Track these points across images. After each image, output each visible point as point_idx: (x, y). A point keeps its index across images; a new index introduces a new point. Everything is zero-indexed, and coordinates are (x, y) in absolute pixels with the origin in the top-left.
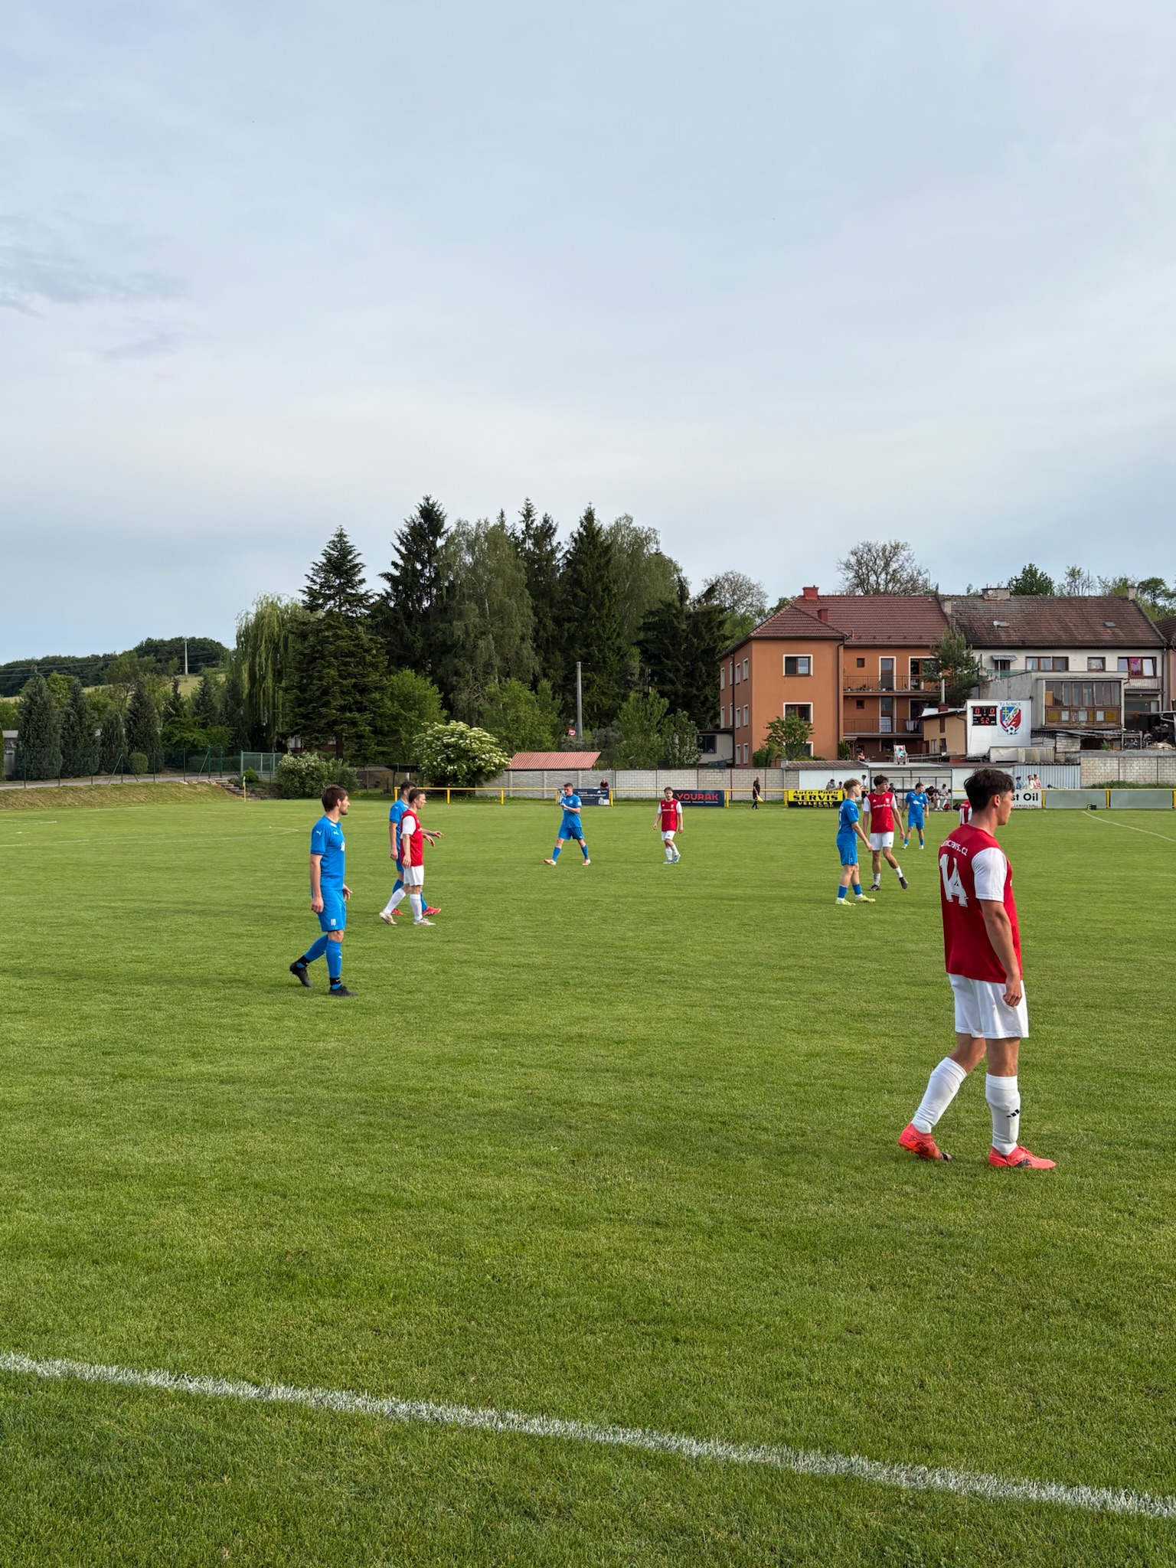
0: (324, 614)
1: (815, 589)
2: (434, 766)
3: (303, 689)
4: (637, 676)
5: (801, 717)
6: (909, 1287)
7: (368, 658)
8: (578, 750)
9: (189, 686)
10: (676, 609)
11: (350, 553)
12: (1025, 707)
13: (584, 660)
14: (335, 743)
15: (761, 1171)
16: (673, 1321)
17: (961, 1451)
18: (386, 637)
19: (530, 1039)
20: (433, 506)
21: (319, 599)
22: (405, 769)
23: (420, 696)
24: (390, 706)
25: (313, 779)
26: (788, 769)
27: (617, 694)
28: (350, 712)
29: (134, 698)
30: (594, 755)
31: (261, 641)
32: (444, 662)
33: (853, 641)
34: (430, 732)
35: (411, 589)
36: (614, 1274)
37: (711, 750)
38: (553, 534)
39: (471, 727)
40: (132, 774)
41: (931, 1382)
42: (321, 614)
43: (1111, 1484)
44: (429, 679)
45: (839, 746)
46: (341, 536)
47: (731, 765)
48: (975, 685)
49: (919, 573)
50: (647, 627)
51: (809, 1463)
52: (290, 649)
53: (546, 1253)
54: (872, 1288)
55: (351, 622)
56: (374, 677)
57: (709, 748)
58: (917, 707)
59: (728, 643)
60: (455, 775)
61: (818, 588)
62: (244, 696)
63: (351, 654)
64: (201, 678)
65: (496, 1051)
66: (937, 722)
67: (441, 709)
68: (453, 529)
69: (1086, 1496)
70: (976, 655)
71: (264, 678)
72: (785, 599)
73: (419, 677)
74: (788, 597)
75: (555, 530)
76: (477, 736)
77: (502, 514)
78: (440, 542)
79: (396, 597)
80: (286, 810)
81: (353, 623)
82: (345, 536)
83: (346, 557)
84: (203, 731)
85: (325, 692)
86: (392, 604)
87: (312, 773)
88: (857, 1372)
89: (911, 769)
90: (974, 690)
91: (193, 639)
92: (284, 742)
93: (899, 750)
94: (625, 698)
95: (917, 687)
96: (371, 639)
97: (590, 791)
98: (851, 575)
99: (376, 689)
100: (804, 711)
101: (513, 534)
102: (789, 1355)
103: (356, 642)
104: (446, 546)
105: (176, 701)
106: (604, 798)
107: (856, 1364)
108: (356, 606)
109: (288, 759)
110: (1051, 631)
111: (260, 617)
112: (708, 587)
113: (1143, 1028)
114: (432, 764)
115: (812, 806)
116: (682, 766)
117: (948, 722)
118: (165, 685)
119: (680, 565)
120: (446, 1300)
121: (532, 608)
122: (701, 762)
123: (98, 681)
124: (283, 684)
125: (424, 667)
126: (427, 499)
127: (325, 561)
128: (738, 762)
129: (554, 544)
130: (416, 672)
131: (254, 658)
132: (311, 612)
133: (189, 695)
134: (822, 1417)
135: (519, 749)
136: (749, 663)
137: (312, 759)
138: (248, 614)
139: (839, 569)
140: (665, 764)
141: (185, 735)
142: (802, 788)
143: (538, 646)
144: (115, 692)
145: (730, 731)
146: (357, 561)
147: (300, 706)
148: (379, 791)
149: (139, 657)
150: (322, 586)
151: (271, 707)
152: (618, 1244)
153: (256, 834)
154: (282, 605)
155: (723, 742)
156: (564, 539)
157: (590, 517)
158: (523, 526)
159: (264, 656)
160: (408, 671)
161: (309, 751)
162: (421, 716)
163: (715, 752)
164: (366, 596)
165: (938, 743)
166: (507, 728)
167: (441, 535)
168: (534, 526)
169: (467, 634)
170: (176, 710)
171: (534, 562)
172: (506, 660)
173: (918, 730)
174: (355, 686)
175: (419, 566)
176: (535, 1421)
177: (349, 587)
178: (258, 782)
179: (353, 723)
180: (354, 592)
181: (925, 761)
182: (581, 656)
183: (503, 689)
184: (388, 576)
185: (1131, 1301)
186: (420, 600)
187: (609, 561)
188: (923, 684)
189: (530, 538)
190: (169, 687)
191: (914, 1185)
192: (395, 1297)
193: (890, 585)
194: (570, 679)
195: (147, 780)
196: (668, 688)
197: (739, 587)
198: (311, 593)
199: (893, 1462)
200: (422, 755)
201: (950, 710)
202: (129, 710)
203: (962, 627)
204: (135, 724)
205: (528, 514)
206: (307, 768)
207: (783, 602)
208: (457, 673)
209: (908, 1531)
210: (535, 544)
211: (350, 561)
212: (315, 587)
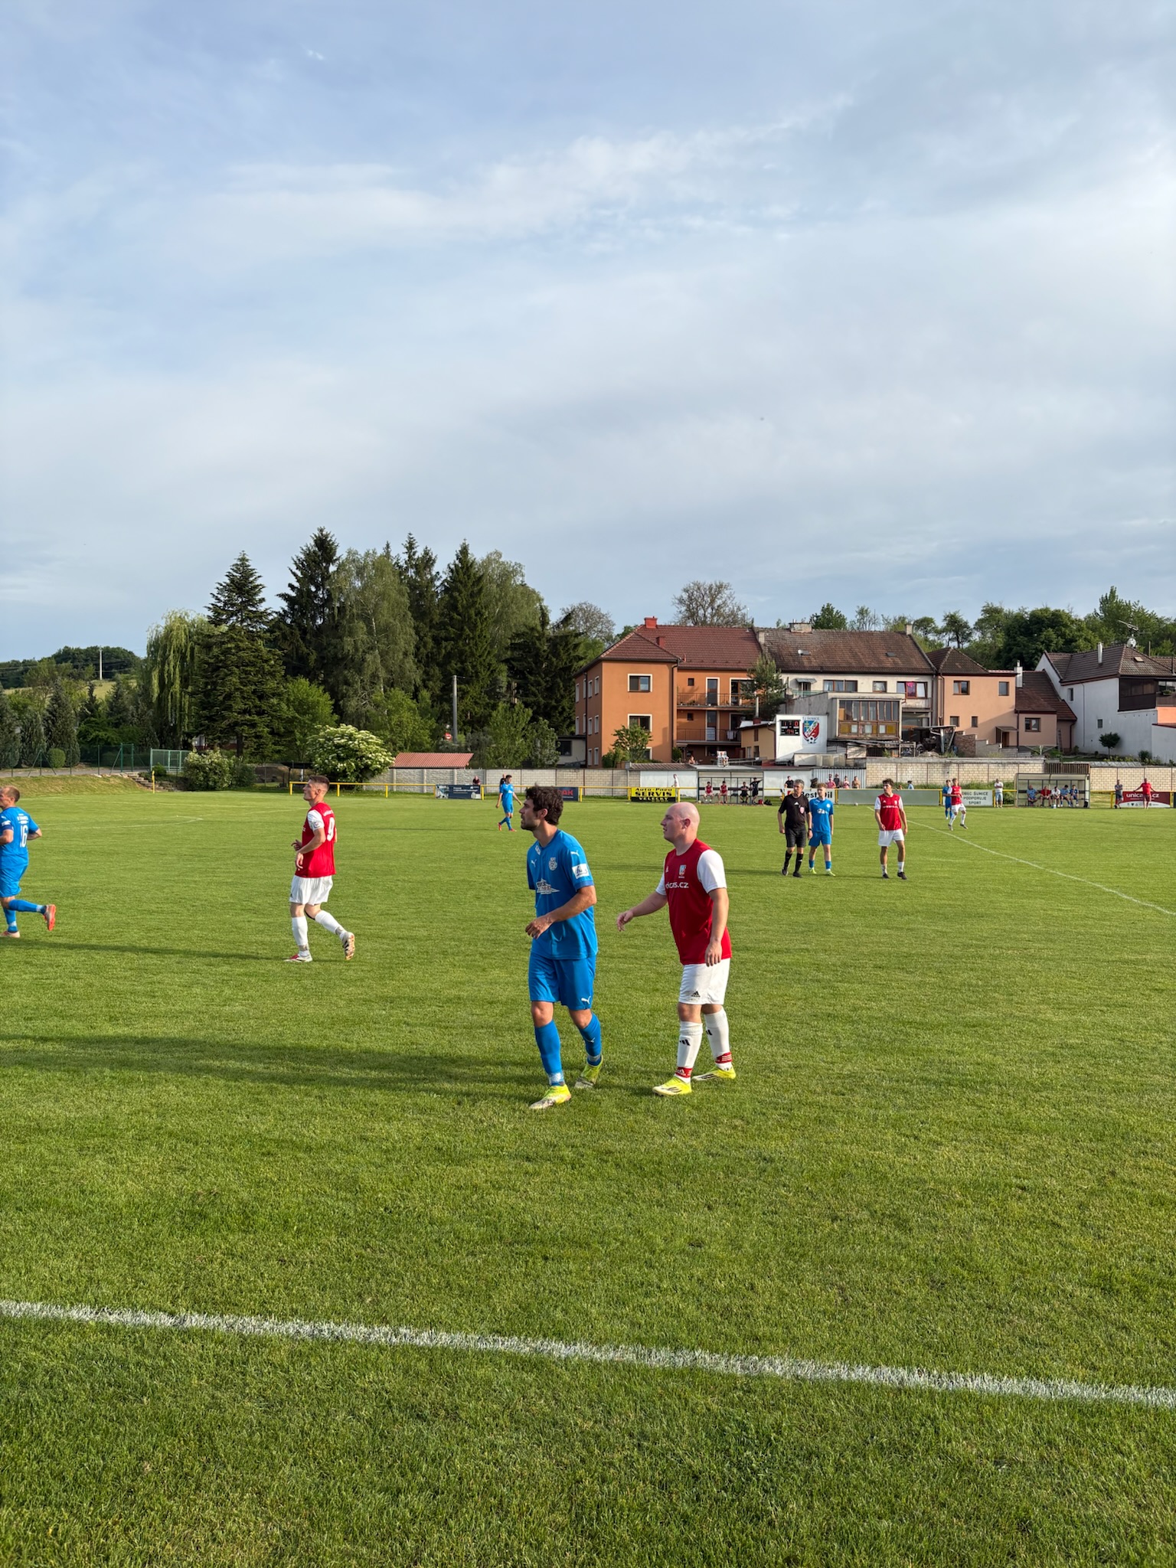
0: (227, 628)
1: (654, 619)
2: (325, 764)
3: (207, 694)
4: (504, 689)
5: (642, 726)
6: (740, 1205)
7: (267, 667)
8: (453, 751)
9: (103, 691)
10: (538, 632)
11: (252, 575)
12: (822, 721)
13: (459, 674)
14: (236, 742)
15: (615, 1110)
16: (542, 1242)
17: (785, 1342)
18: (283, 650)
19: (413, 1001)
20: (327, 536)
21: (223, 615)
22: (299, 766)
23: (313, 702)
24: (286, 711)
25: (216, 774)
26: (631, 770)
27: (488, 704)
28: (250, 715)
29: (52, 699)
30: (467, 757)
31: (170, 651)
32: (335, 673)
33: (685, 664)
34: (322, 733)
35: (306, 608)
36: (491, 1203)
37: (568, 753)
38: (432, 564)
39: (359, 730)
40: (50, 767)
41: (760, 1285)
42: (224, 628)
43: (906, 1364)
44: (322, 688)
45: (673, 751)
46: (243, 560)
47: (584, 766)
48: (782, 702)
49: (739, 609)
50: (514, 647)
51: (660, 1358)
52: (196, 660)
53: (431, 1186)
54: (710, 1208)
55: (252, 637)
56: (272, 684)
57: (565, 752)
58: (736, 721)
59: (582, 663)
60: (344, 771)
61: (656, 619)
62: (154, 700)
63: (253, 664)
64: (114, 683)
65: (384, 1012)
66: (752, 733)
67: (332, 713)
68: (344, 557)
69: (888, 1375)
70: (784, 677)
71: (172, 684)
72: (629, 627)
73: (313, 685)
74: (632, 626)
75: (434, 561)
76: (366, 740)
77: (388, 546)
78: (332, 568)
79: (293, 615)
80: (191, 801)
81: (253, 637)
82: (247, 560)
83: (248, 579)
84: (117, 730)
85: (229, 697)
86: (289, 621)
87: (215, 768)
88: (698, 1280)
89: (731, 771)
90: (782, 706)
91: (108, 648)
92: (189, 741)
93: (722, 755)
94: (494, 707)
95: (736, 703)
96: (270, 651)
97: (464, 787)
98: (684, 609)
99: (274, 695)
100: (645, 722)
101: (397, 563)
102: (641, 1267)
103: (256, 654)
104: (337, 571)
105: (91, 703)
106: (476, 793)
107: (698, 1272)
108: (257, 621)
109: (193, 756)
110: (843, 658)
111: (169, 630)
112: (565, 615)
113: (920, 985)
114: (323, 762)
115: (650, 801)
116: (543, 766)
117: (762, 733)
118: (81, 689)
119: (542, 595)
120: (343, 1232)
121: (414, 628)
122: (558, 763)
123: (18, 683)
124: (190, 689)
125: (316, 677)
126: (321, 530)
127: (228, 582)
128: (589, 763)
129: (434, 573)
130: (311, 681)
131: (163, 666)
132: (216, 626)
133: (104, 698)
134: (670, 1319)
135: (401, 749)
136: (600, 680)
137: (216, 756)
138: (158, 627)
139: (674, 604)
140: (529, 764)
141: (100, 734)
142: (642, 786)
143: (419, 661)
144: (34, 693)
145: (583, 738)
146: (258, 582)
147: (204, 709)
148: (276, 784)
149: (57, 663)
150: (225, 605)
151: (178, 710)
152: (494, 1177)
153: (164, 822)
154: (188, 620)
155: (577, 746)
156: (442, 567)
157: (464, 551)
158: (406, 557)
159: (172, 664)
160: (303, 680)
161: (212, 749)
162: (314, 720)
163: (570, 755)
164: (265, 614)
165: (753, 750)
166: (392, 731)
167: (333, 562)
168: (416, 557)
169: (357, 650)
170: (92, 711)
171: (416, 588)
172: (391, 672)
173: (737, 738)
174: (254, 692)
175: (313, 589)
176: (425, 1335)
177: (250, 605)
178: (165, 776)
179: (253, 725)
180: (254, 609)
181: (742, 764)
182: (457, 671)
183: (388, 698)
184: (285, 597)
185: (917, 1210)
186: (314, 618)
187: (480, 591)
188: (741, 701)
189: (412, 568)
190: (86, 690)
191: (742, 1119)
192: (298, 1230)
193: (715, 618)
194: (447, 689)
195: (64, 774)
196: (531, 699)
197: (591, 616)
198: (215, 609)
199: (730, 1354)
200: (315, 753)
201: (763, 723)
202: (47, 710)
203: (773, 654)
204: (53, 723)
205: (410, 547)
206: (211, 764)
207: (627, 629)
208: (347, 683)
209: (743, 1411)
210: (417, 573)
211: (251, 582)
212: (219, 604)
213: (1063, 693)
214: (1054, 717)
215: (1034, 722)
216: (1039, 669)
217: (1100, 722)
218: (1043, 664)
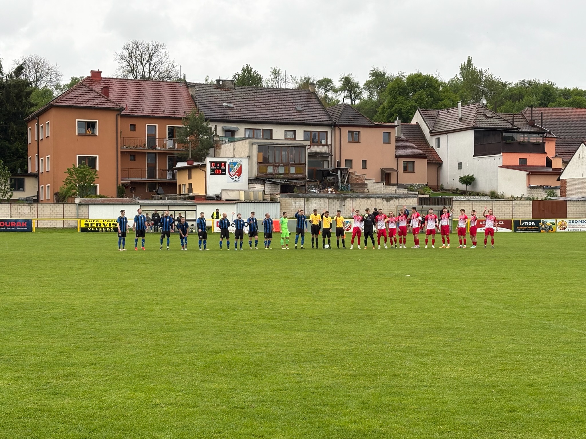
1: (99, 73)
5: (89, 165)
12: (245, 164)
26: (80, 204)
37: (21, 189)
45: (118, 188)
47: (37, 201)
48: (211, 147)
57: (19, 188)
58: (173, 161)
59: (33, 109)
61: (101, 72)
66: (186, 174)
70: (212, 126)
72: (76, 79)
74: (78, 77)
90: (211, 151)
95: (172, 147)
100: (92, 162)
110: (261, 111)
112: (17, 66)
117: (194, 172)
122: (12, 198)
128: (42, 199)
136: (51, 124)
139: (117, 59)
142: (91, 218)
145: (36, 176)
155: (30, 185)
163: (24, 191)
165: (187, 187)
173: (173, 177)
181: (178, 199)
188: (176, 145)
197: (41, 67)
201: (195, 164)
203: (202, 105)
207: (74, 80)
213: (432, 142)
214: (425, 161)
215: (410, 165)
216: (413, 122)
217: (460, 164)
218: (417, 119)
